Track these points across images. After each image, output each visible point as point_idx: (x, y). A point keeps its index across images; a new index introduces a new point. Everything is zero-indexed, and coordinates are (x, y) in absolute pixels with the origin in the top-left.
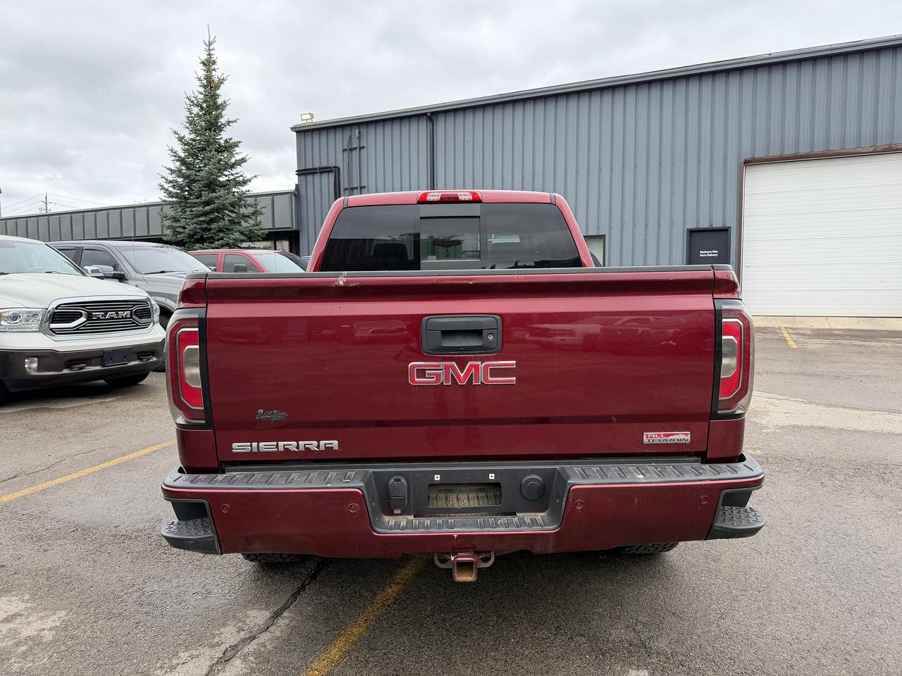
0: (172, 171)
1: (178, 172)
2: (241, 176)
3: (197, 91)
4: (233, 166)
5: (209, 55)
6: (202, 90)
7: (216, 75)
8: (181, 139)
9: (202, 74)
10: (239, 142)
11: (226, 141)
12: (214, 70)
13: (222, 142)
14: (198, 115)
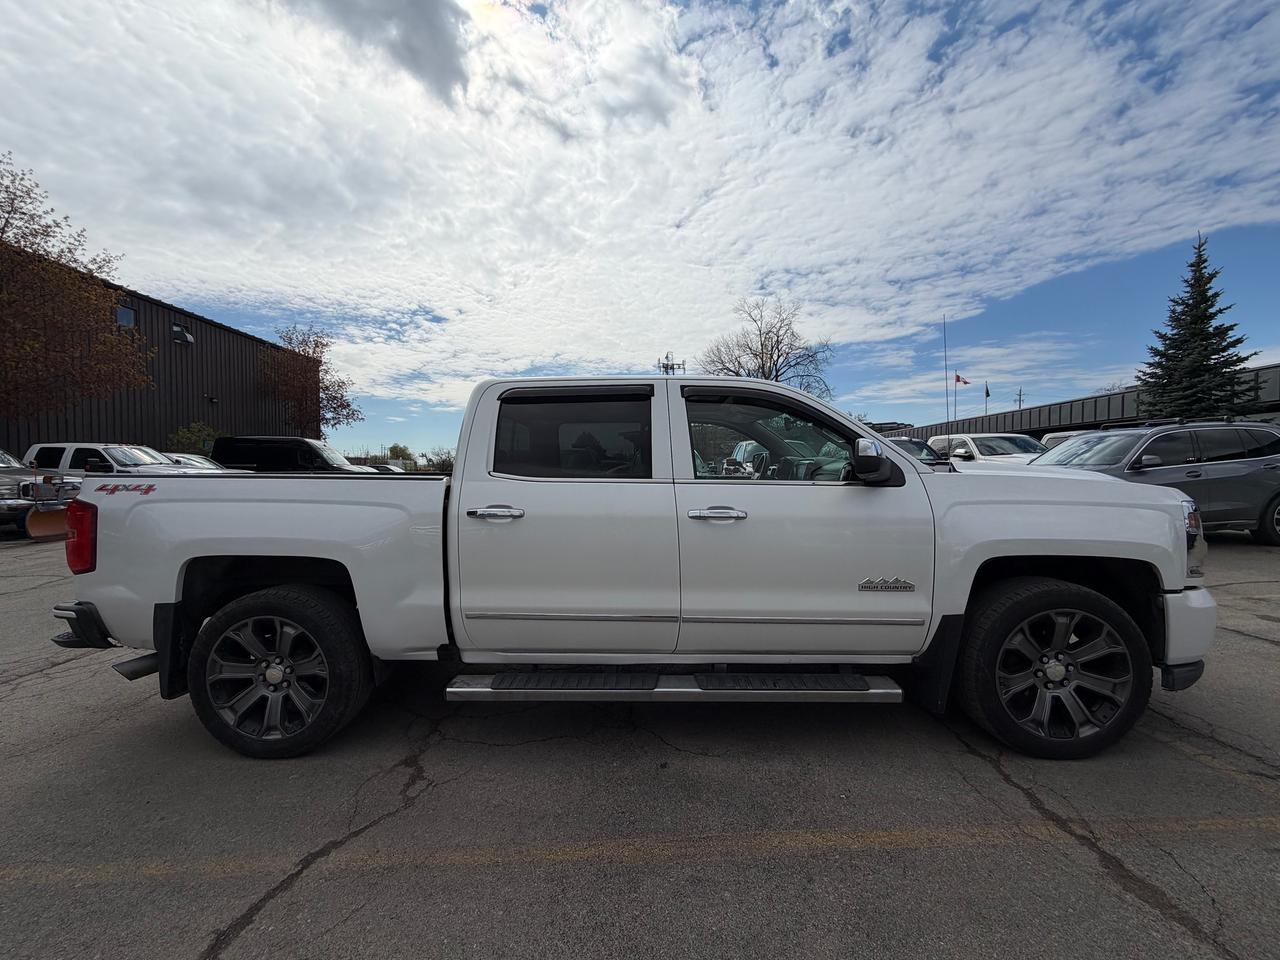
0: (1151, 365)
1: (1158, 365)
2: (1236, 355)
3: (1182, 291)
4: (1225, 349)
5: (1200, 256)
6: (1188, 289)
7: (1207, 272)
8: (1162, 337)
9: (1189, 275)
10: (1235, 325)
11: (1216, 328)
12: (1205, 267)
13: (1211, 329)
14: (1183, 313)
